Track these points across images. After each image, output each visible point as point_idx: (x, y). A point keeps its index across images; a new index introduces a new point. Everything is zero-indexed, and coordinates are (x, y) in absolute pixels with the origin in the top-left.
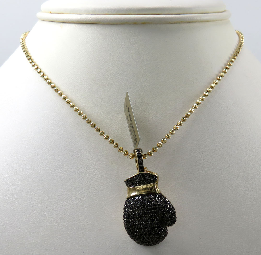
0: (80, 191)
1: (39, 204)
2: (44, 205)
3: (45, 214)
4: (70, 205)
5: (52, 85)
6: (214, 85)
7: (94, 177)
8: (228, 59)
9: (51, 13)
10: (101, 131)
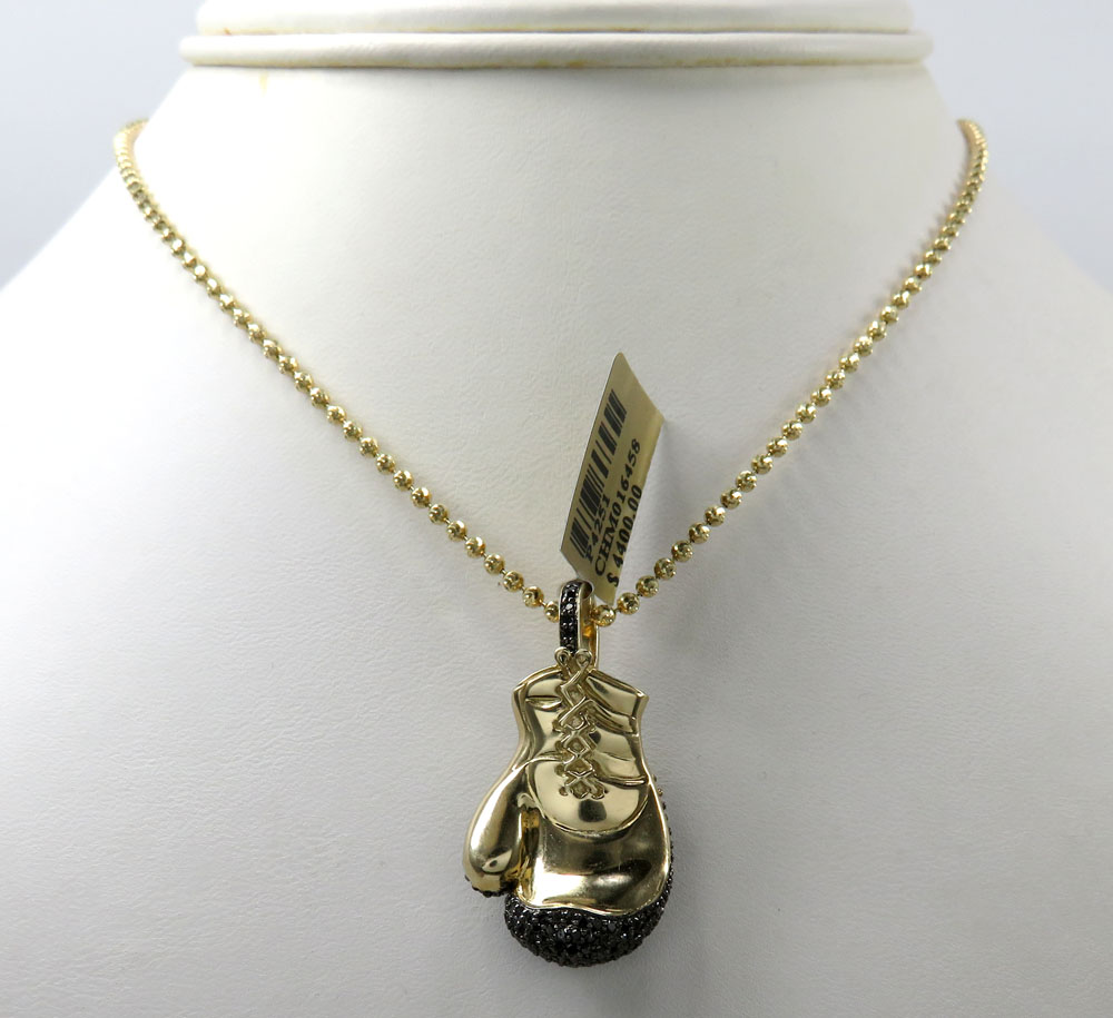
0: (309, 714)
1: (152, 760)
2: (171, 763)
3: (171, 800)
4: (270, 764)
5: (226, 299)
6: (870, 341)
7: (368, 661)
8: (923, 236)
9: (228, 33)
10: (436, 506)
